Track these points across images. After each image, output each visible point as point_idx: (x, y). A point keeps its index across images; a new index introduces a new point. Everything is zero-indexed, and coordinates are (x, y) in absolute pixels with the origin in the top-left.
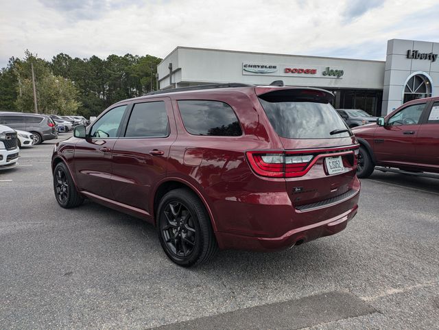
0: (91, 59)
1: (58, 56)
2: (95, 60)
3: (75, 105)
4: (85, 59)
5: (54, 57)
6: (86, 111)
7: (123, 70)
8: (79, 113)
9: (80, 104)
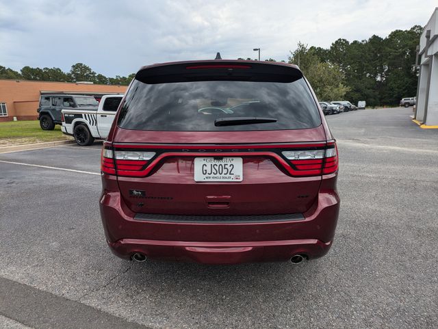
0: (370, 39)
1: (337, 42)
2: (375, 39)
3: (343, 90)
4: (363, 41)
5: (333, 44)
6: (357, 95)
7: (407, 45)
8: (346, 98)
9: (348, 89)
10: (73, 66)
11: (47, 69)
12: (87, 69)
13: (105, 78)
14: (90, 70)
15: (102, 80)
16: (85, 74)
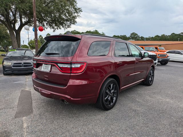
10: (131, 34)
11: (121, 35)
12: (136, 34)
13: (144, 38)
14: (137, 35)
15: (142, 39)
16: (135, 37)
